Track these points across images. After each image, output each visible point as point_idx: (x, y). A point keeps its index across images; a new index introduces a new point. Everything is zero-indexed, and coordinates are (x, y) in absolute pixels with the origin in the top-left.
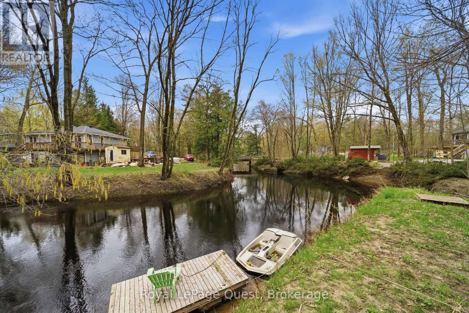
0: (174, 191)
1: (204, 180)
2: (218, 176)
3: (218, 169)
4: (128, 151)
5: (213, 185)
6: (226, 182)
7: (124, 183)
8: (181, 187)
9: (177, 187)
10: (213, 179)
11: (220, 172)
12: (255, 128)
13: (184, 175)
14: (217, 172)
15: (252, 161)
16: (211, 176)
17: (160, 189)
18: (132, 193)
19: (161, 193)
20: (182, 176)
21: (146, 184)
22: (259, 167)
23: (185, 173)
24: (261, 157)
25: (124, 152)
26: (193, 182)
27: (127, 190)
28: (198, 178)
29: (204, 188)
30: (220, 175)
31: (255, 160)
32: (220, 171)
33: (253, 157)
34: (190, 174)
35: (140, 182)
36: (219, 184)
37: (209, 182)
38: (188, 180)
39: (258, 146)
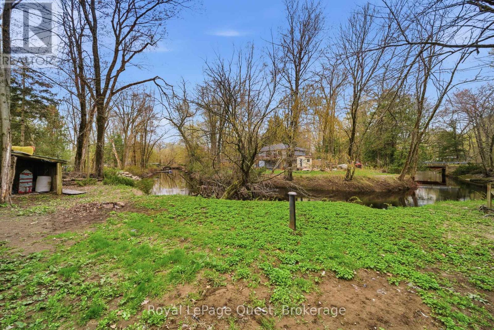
0: (357, 190)
1: (384, 184)
2: (399, 182)
3: (398, 176)
4: (311, 160)
5: (393, 189)
6: (408, 189)
7: (320, 181)
8: (363, 188)
9: (359, 187)
10: (393, 184)
11: (400, 179)
12: (453, 124)
13: (364, 179)
14: (397, 178)
15: (447, 169)
16: (391, 182)
17: (345, 187)
18: (326, 188)
19: (346, 190)
20: (362, 179)
21: (334, 183)
22: (461, 177)
23: (364, 177)
24: (464, 163)
25: (308, 161)
26: (373, 185)
27: (323, 186)
28: (378, 182)
29: (384, 191)
30: (400, 181)
31: (452, 167)
32: (401, 177)
33: (448, 164)
34: (369, 179)
35: (330, 181)
36: (400, 190)
37: (388, 186)
38: (368, 183)
39: (460, 147)
